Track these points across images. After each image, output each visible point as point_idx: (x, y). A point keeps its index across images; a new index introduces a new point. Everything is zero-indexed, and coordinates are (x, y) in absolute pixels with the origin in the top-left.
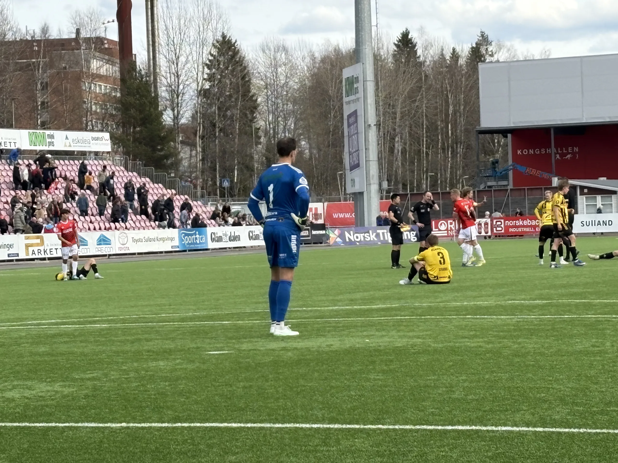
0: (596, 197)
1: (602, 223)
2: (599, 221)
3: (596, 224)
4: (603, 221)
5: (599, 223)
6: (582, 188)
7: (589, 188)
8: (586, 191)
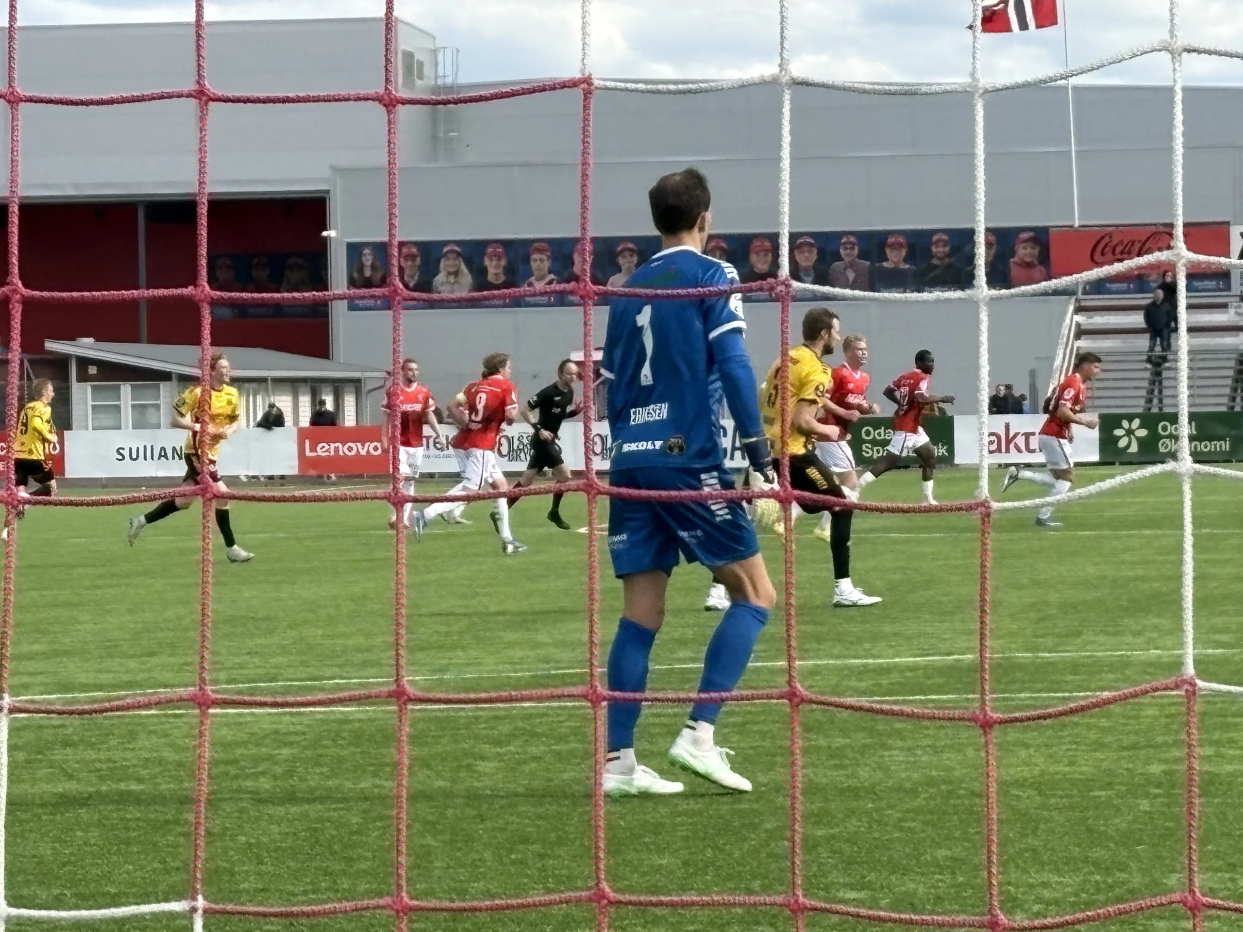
0: (118, 387)
1: (169, 454)
2: (163, 449)
3: (156, 455)
4: (174, 449)
5: (163, 454)
6: (84, 362)
7: (100, 364)
8: (93, 370)
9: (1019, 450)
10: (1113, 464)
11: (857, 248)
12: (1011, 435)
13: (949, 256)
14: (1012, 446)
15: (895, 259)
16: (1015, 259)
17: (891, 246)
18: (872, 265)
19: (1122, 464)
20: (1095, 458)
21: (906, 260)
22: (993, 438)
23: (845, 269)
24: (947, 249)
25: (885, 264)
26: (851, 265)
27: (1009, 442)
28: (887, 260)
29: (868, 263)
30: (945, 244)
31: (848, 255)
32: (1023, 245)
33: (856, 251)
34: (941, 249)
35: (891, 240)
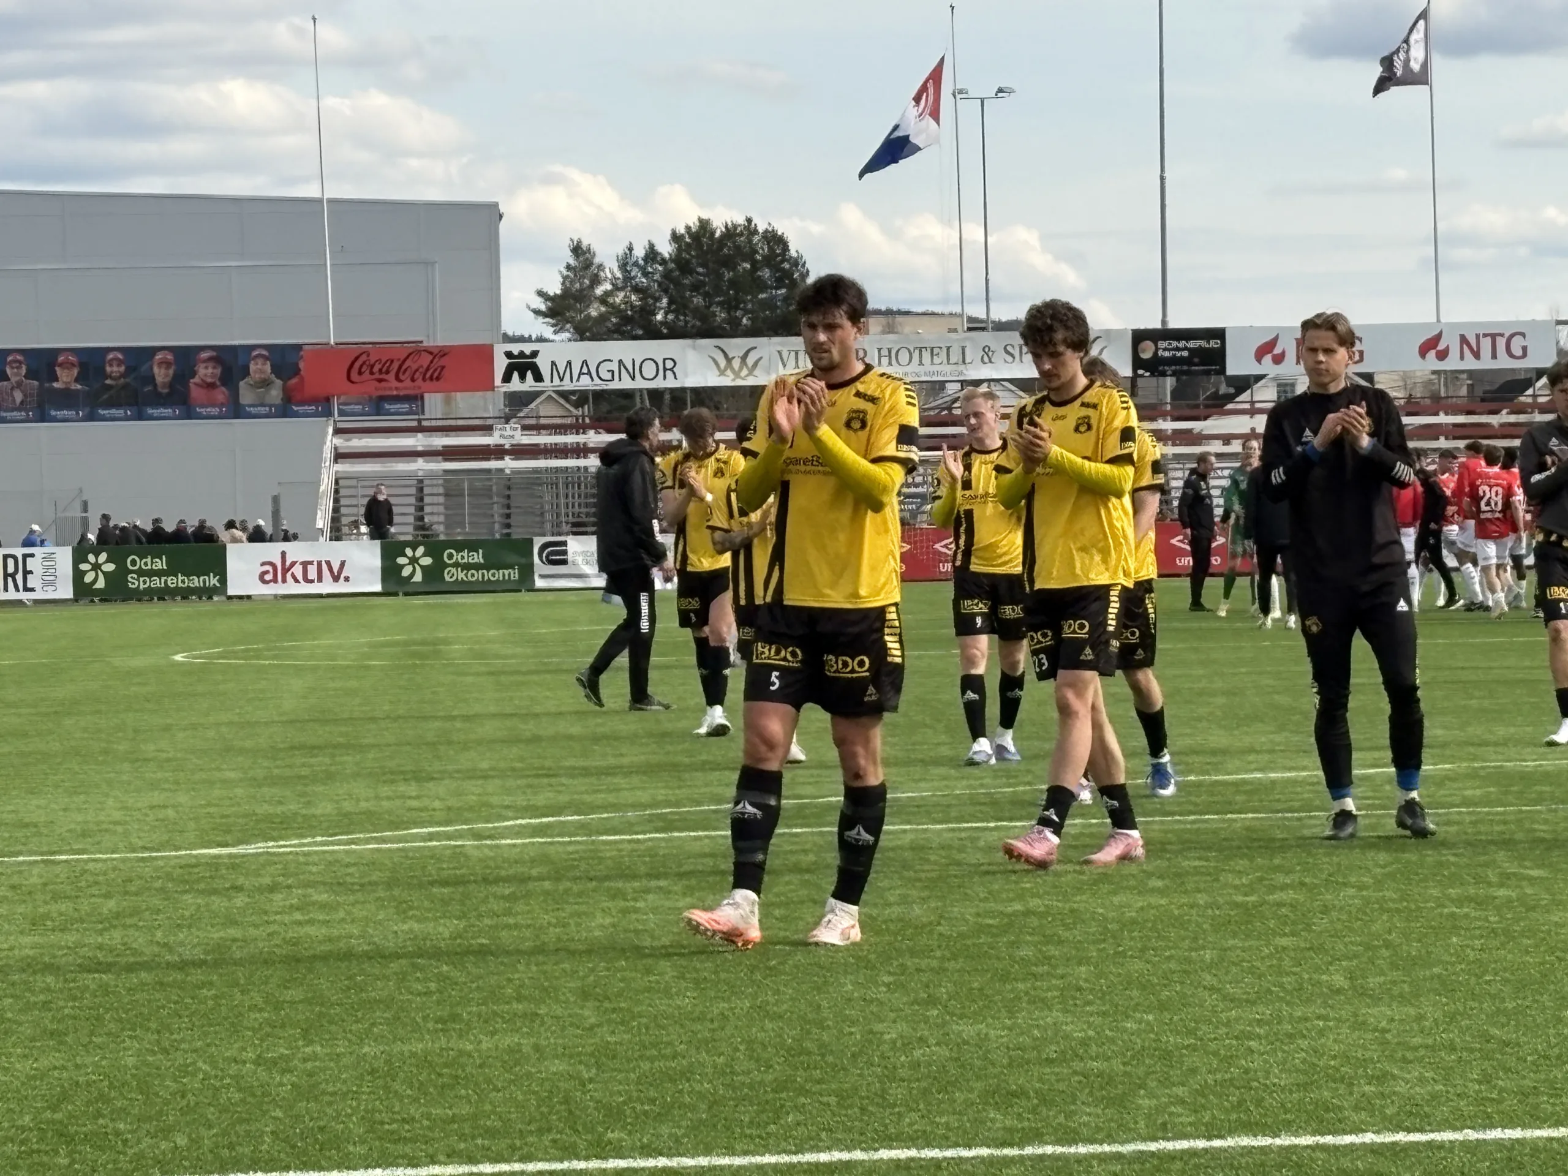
9: (297, 581)
10: (396, 594)
11: (24, 368)
12: (288, 563)
13: (123, 375)
14: (289, 575)
15: (66, 378)
16: (196, 380)
17: (60, 365)
18: (41, 386)
19: (406, 594)
20: (378, 588)
21: (77, 380)
22: (268, 568)
23: (12, 389)
24: (122, 369)
25: (55, 385)
26: (19, 385)
27: (285, 571)
28: (56, 380)
29: (36, 383)
30: (120, 363)
31: (16, 375)
32: (203, 365)
33: (24, 371)
34: (115, 369)
35: (61, 359)
